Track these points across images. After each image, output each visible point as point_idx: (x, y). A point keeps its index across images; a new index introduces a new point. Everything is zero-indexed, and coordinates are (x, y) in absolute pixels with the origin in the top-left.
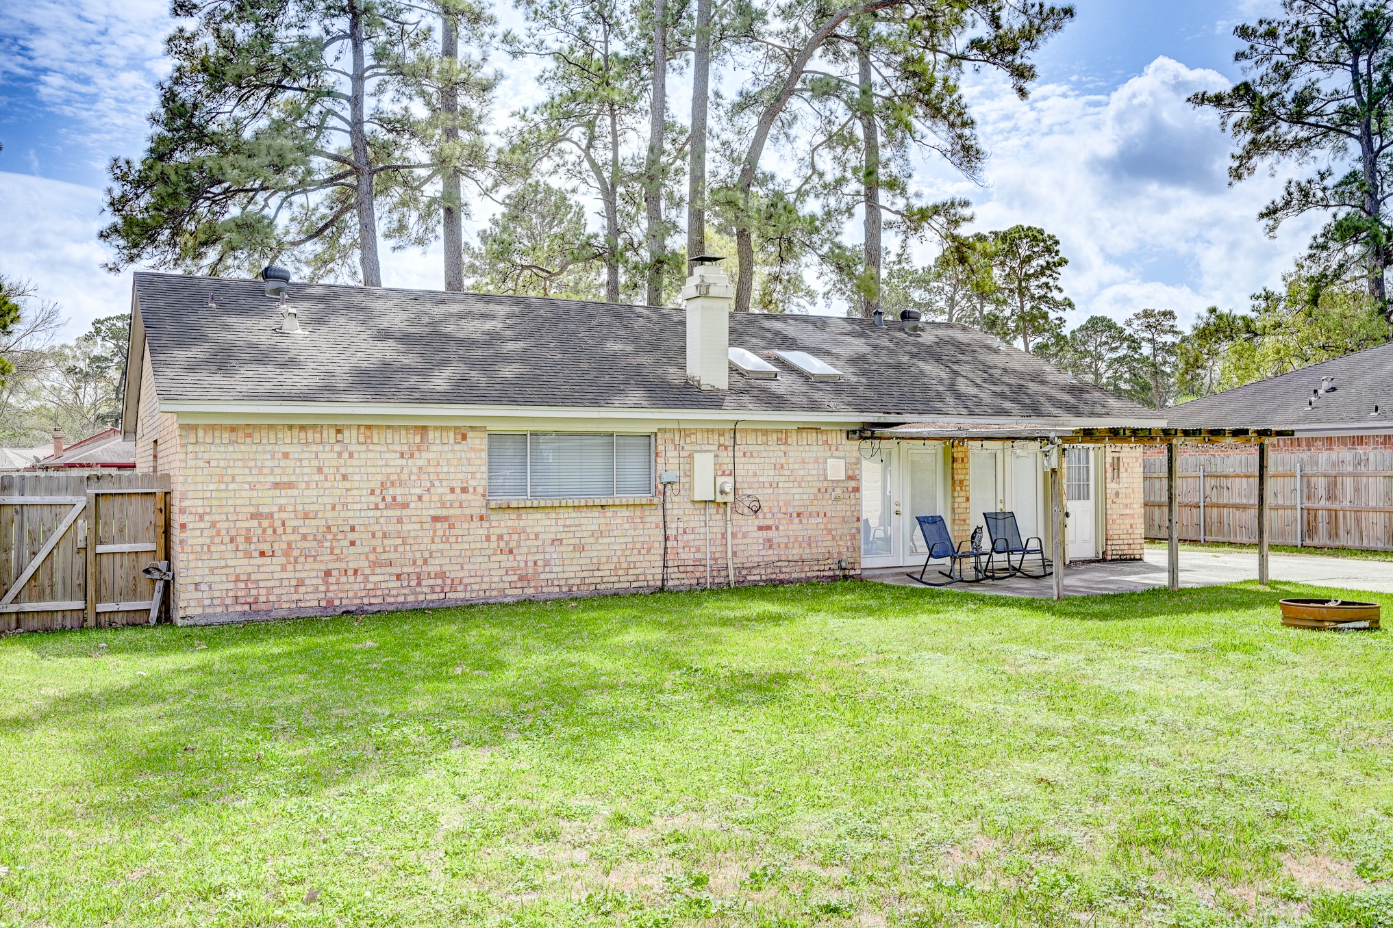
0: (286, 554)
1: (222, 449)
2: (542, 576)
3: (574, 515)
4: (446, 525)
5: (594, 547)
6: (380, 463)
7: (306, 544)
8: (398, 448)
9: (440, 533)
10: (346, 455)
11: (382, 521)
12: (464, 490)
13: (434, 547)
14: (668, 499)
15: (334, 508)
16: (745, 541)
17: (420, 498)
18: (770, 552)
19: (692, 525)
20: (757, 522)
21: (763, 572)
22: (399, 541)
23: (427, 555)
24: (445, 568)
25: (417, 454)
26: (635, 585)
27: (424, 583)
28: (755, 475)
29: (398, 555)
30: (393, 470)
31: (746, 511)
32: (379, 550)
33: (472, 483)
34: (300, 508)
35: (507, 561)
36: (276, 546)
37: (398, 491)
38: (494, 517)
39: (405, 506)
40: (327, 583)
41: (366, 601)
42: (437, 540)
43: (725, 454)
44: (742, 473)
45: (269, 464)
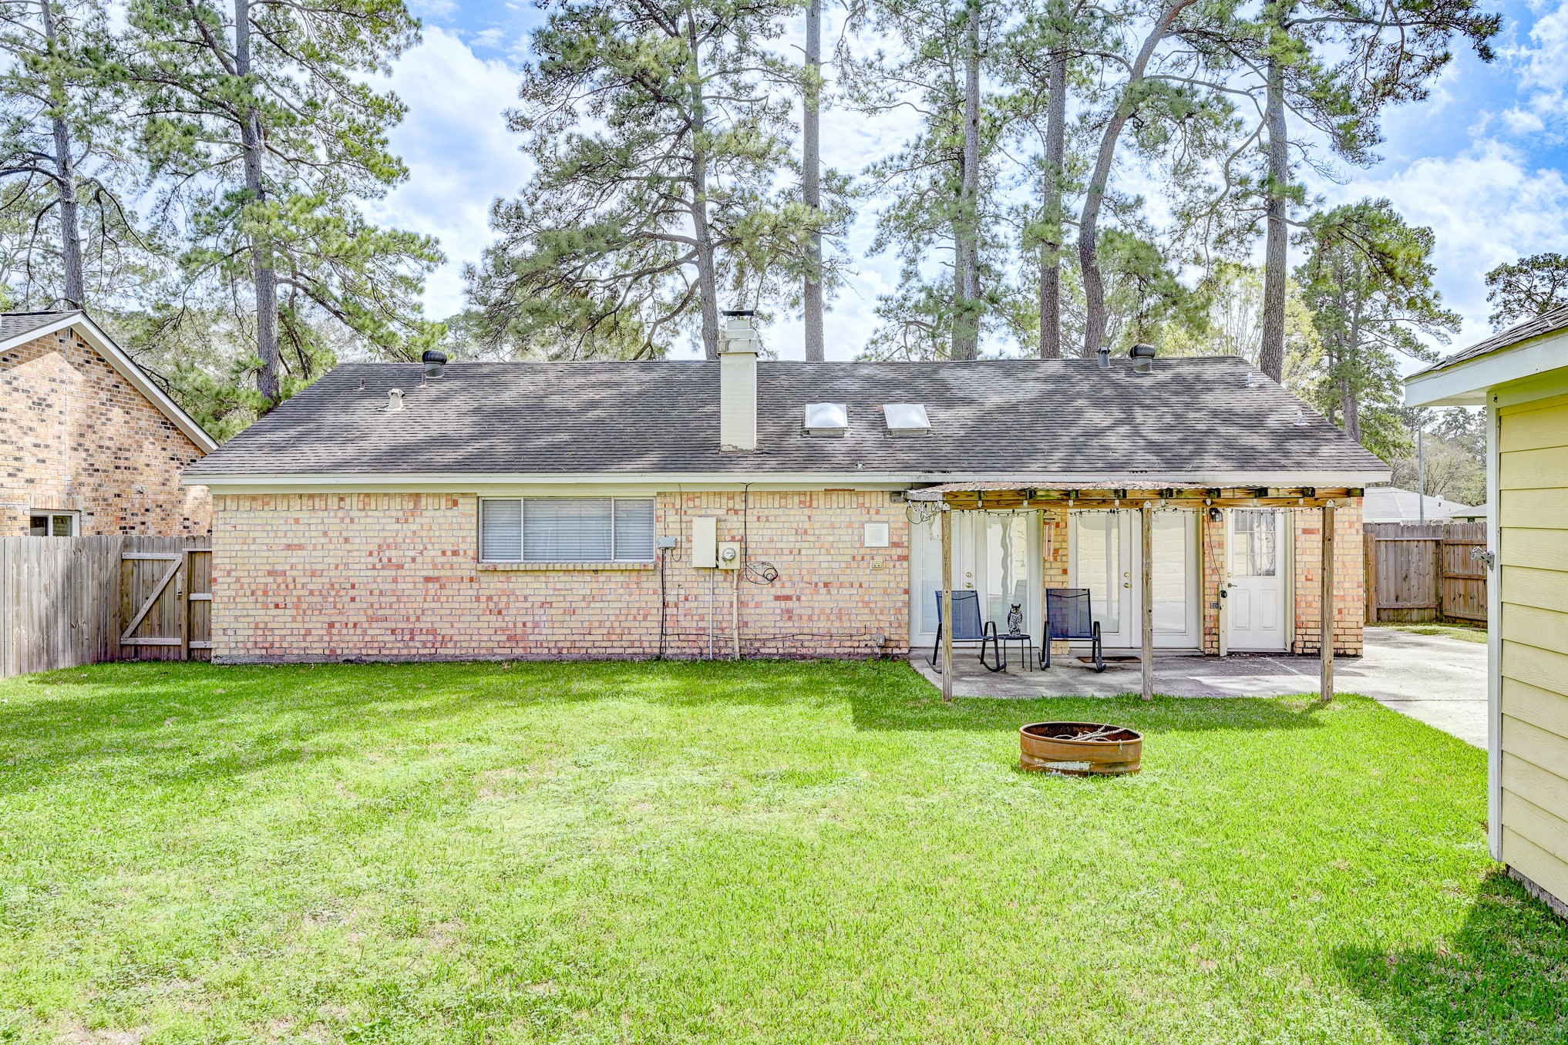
0: (297, 608)
1: (245, 515)
2: (531, 638)
3: (564, 579)
4: (437, 586)
5: (586, 611)
6: (377, 527)
7: (313, 599)
8: (394, 514)
9: (432, 592)
10: (348, 520)
11: (379, 580)
12: (455, 553)
13: (426, 605)
14: (668, 565)
15: (337, 568)
16: (758, 611)
17: (414, 560)
18: (790, 624)
19: (695, 592)
20: (773, 591)
21: (780, 645)
22: (394, 599)
23: (419, 612)
24: (436, 625)
25: (411, 520)
26: (629, 651)
27: (417, 638)
28: (771, 541)
29: (392, 612)
30: (389, 534)
31: (760, 579)
32: (376, 606)
33: (463, 546)
34: (308, 567)
35: (496, 622)
36: (288, 599)
37: (394, 553)
38: (484, 579)
39: (400, 567)
40: (330, 634)
41: (364, 652)
42: (429, 599)
43: (735, 518)
44: (756, 538)
45: (283, 528)
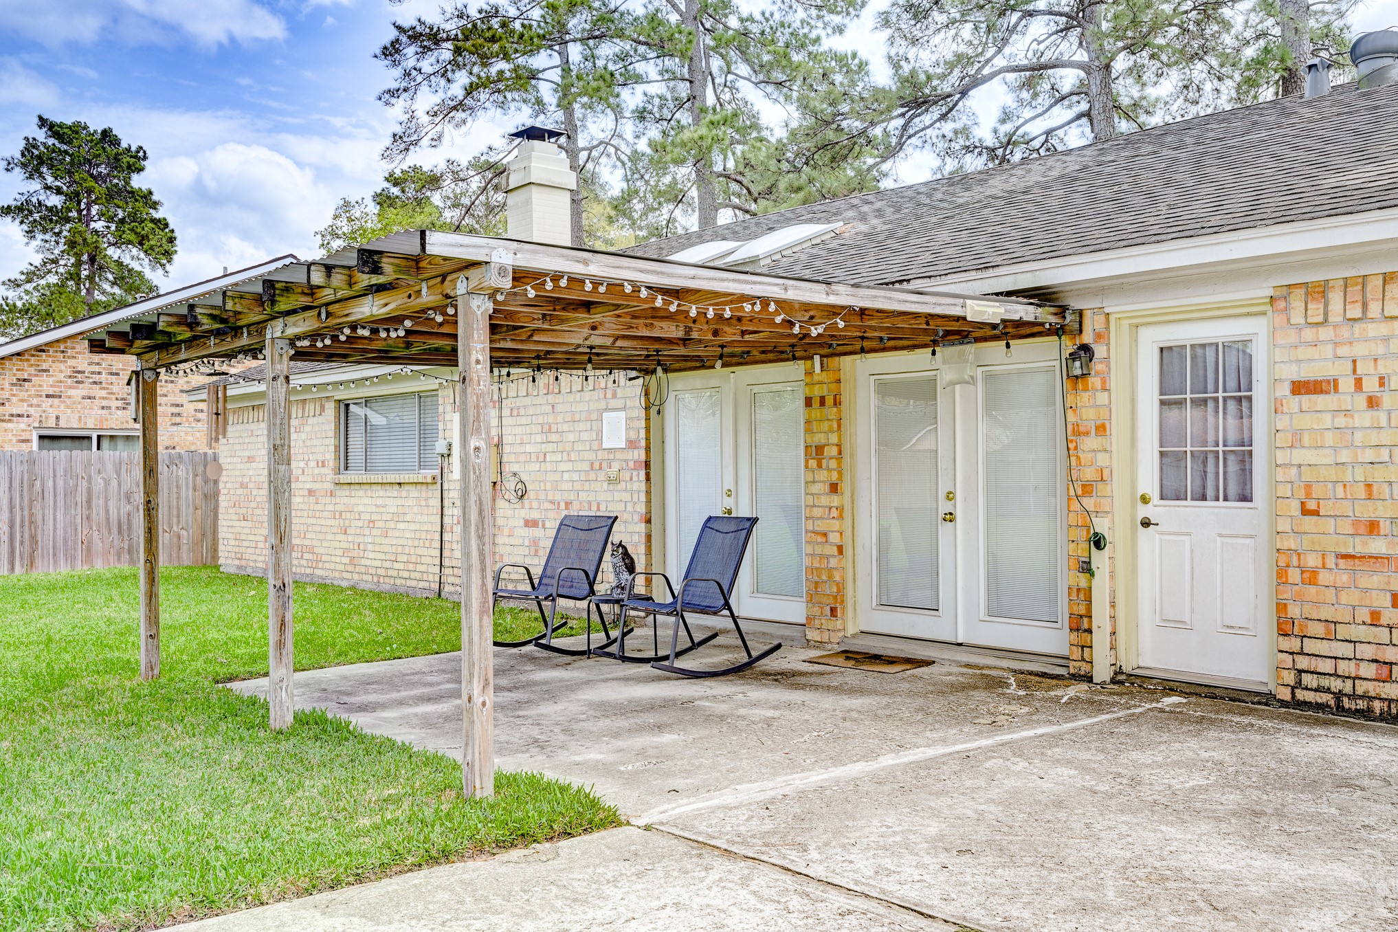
2: (363, 562)
3: (381, 493)
4: (314, 500)
5: (394, 533)
9: (312, 507)
12: (323, 464)
14: (446, 477)
16: (511, 541)
17: (303, 471)
20: (523, 513)
24: (313, 543)
25: (302, 428)
26: (421, 585)
28: (522, 442)
31: (512, 495)
33: (327, 456)
35: (344, 541)
36: (249, 512)
37: (294, 465)
38: (338, 493)
44: (510, 440)
45: (246, 440)
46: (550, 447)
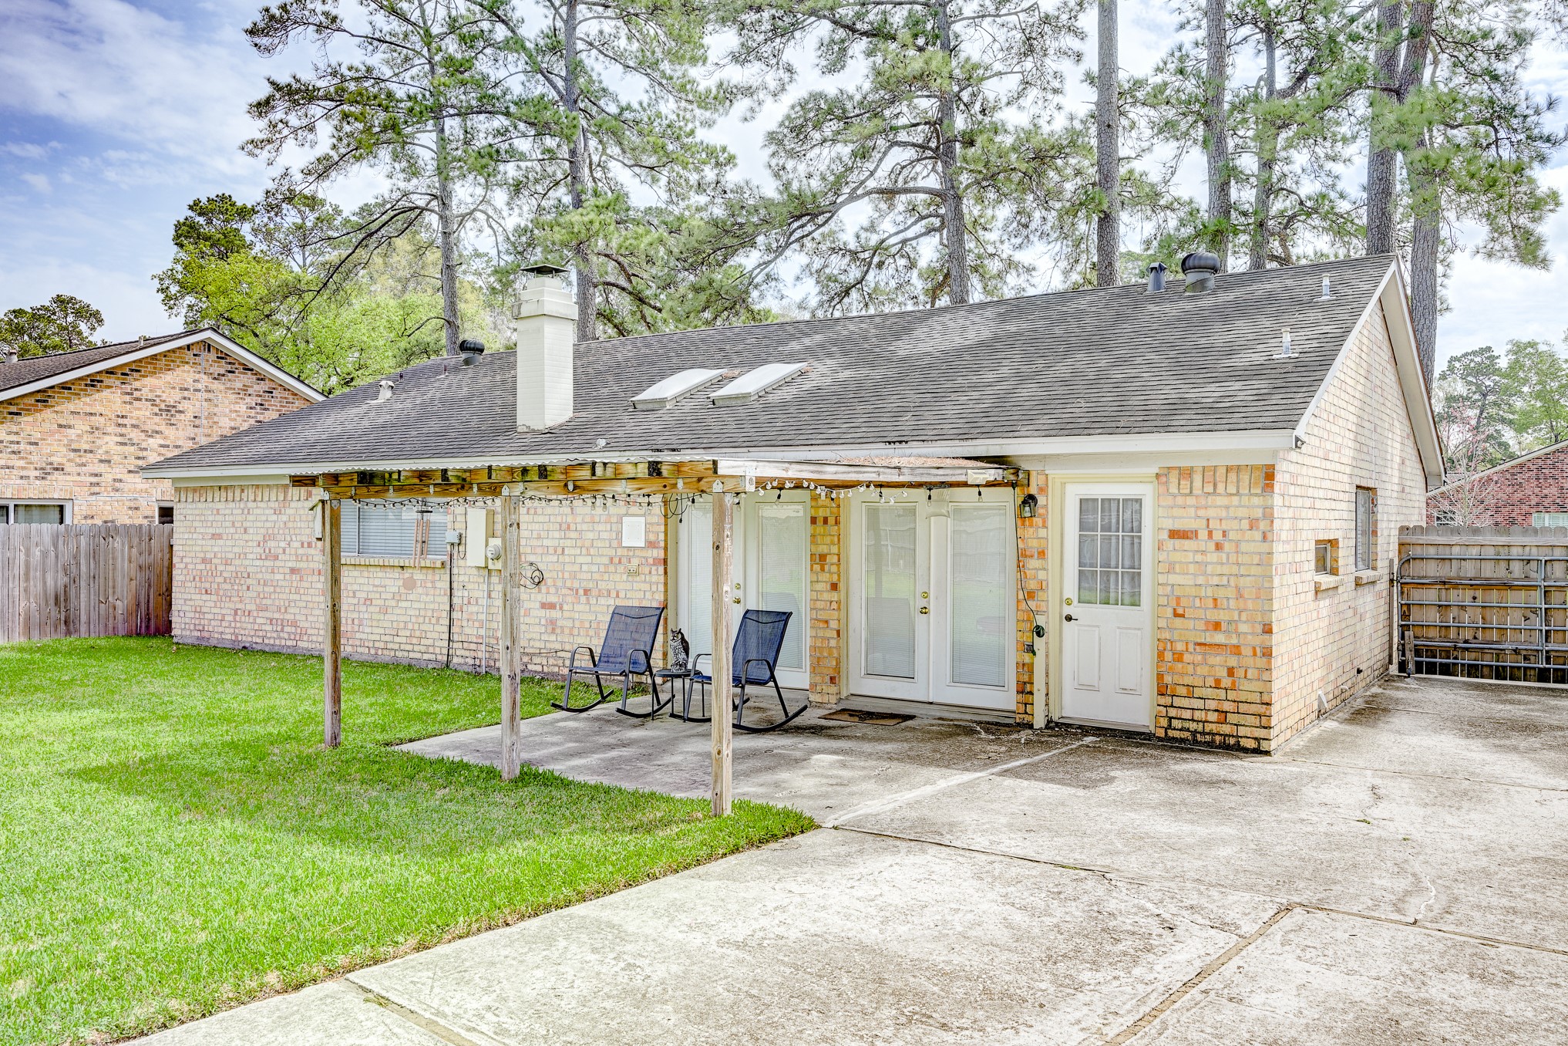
0: (218, 594)
1: (191, 506)
2: (358, 636)
3: (380, 575)
4: (298, 577)
5: (395, 611)
6: (263, 518)
7: (226, 586)
8: (272, 505)
9: (295, 584)
10: (246, 511)
11: (264, 570)
13: (291, 597)
14: (455, 563)
15: (239, 557)
16: (527, 620)
17: (284, 551)
18: (553, 638)
19: (476, 594)
20: (539, 597)
21: (544, 661)
22: (272, 589)
23: (287, 604)
24: (297, 618)
25: (283, 511)
26: (426, 656)
27: (285, 629)
28: (539, 537)
29: (271, 602)
30: (270, 525)
31: (528, 582)
32: (262, 595)
34: (223, 556)
36: (213, 586)
37: (272, 544)
40: (235, 621)
41: (254, 640)
42: (293, 590)
44: (526, 534)
45: (211, 518)
46: (568, 543)
